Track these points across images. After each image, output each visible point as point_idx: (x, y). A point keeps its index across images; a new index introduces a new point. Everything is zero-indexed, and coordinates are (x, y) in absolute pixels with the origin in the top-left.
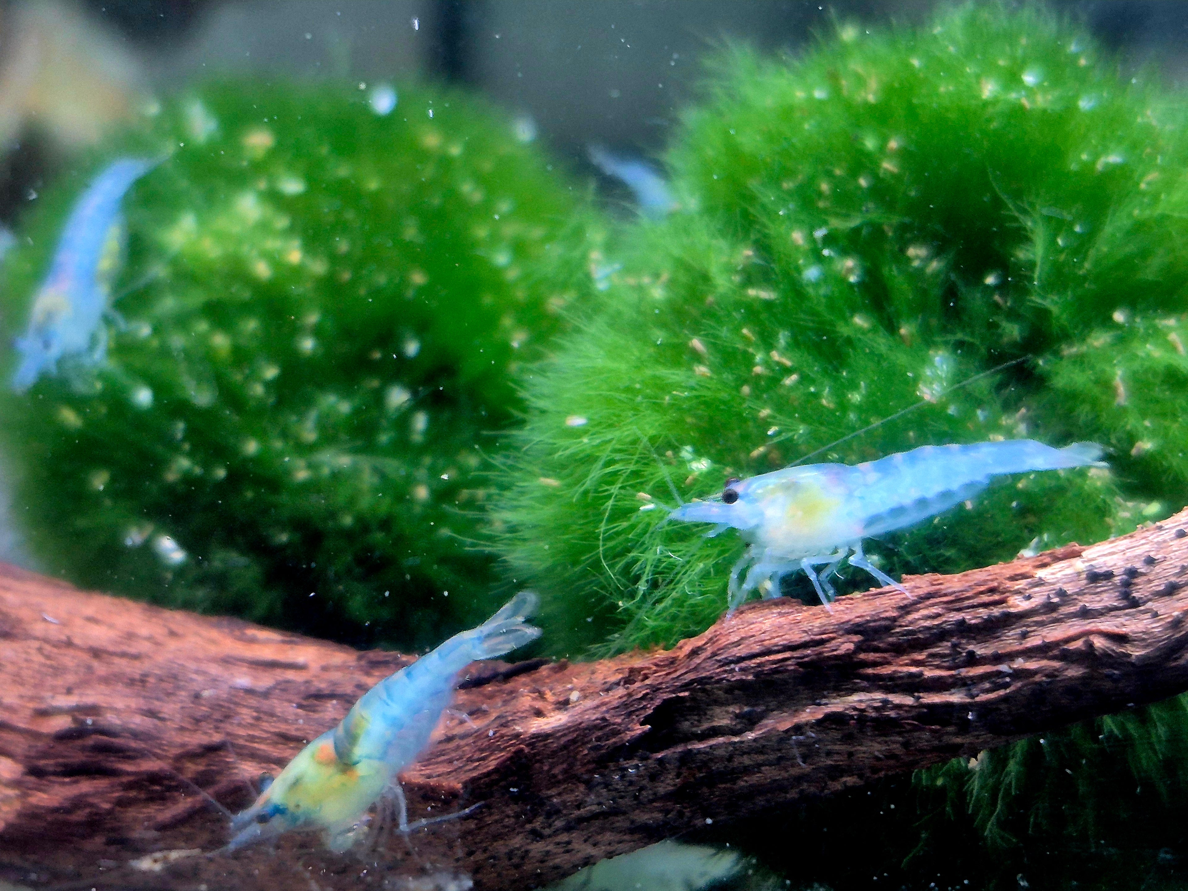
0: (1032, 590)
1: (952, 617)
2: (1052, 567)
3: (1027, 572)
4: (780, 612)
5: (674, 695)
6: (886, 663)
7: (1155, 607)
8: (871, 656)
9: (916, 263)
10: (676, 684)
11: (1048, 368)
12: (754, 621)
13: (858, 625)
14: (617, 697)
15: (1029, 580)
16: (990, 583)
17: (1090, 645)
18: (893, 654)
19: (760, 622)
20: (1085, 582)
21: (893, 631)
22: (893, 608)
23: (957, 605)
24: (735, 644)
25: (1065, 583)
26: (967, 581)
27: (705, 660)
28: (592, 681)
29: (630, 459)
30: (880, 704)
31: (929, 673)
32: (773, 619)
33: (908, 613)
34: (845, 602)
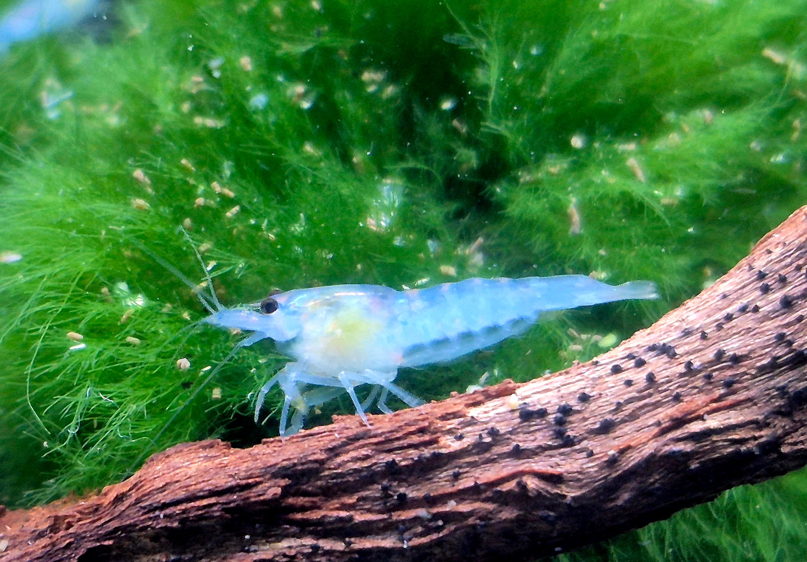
0: (464, 430)
1: (383, 459)
2: (485, 406)
3: (459, 411)
4: (207, 456)
5: (98, 544)
6: (314, 507)
7: (591, 446)
8: (301, 500)
9: (371, 89)
10: (100, 532)
11: (505, 195)
12: (181, 465)
13: (285, 468)
14: (41, 546)
15: (462, 419)
16: (420, 423)
17: (523, 487)
18: (323, 498)
19: (186, 467)
20: (519, 420)
21: (322, 474)
22: (321, 450)
23: (387, 446)
24: (161, 490)
25: (498, 422)
26: (397, 421)
27: (129, 506)
28: (24, 529)
29: (62, 297)
30: (310, 550)
31: (359, 517)
32: (200, 463)
33: (337, 455)
34: (273, 444)
